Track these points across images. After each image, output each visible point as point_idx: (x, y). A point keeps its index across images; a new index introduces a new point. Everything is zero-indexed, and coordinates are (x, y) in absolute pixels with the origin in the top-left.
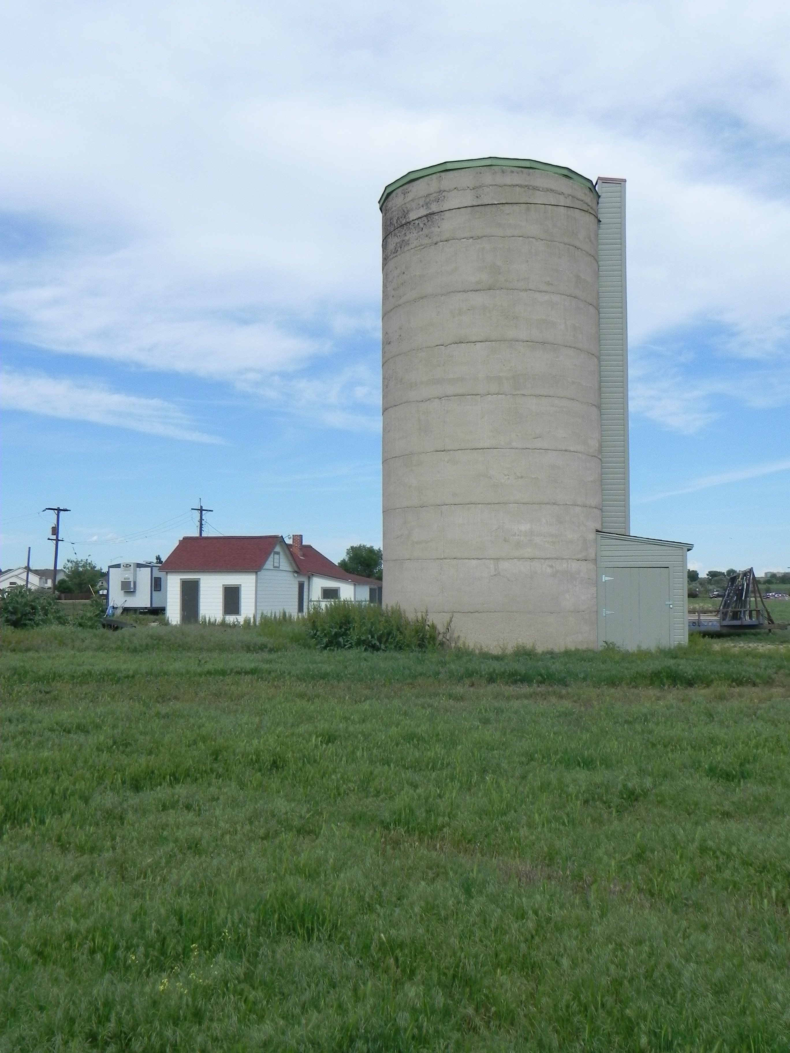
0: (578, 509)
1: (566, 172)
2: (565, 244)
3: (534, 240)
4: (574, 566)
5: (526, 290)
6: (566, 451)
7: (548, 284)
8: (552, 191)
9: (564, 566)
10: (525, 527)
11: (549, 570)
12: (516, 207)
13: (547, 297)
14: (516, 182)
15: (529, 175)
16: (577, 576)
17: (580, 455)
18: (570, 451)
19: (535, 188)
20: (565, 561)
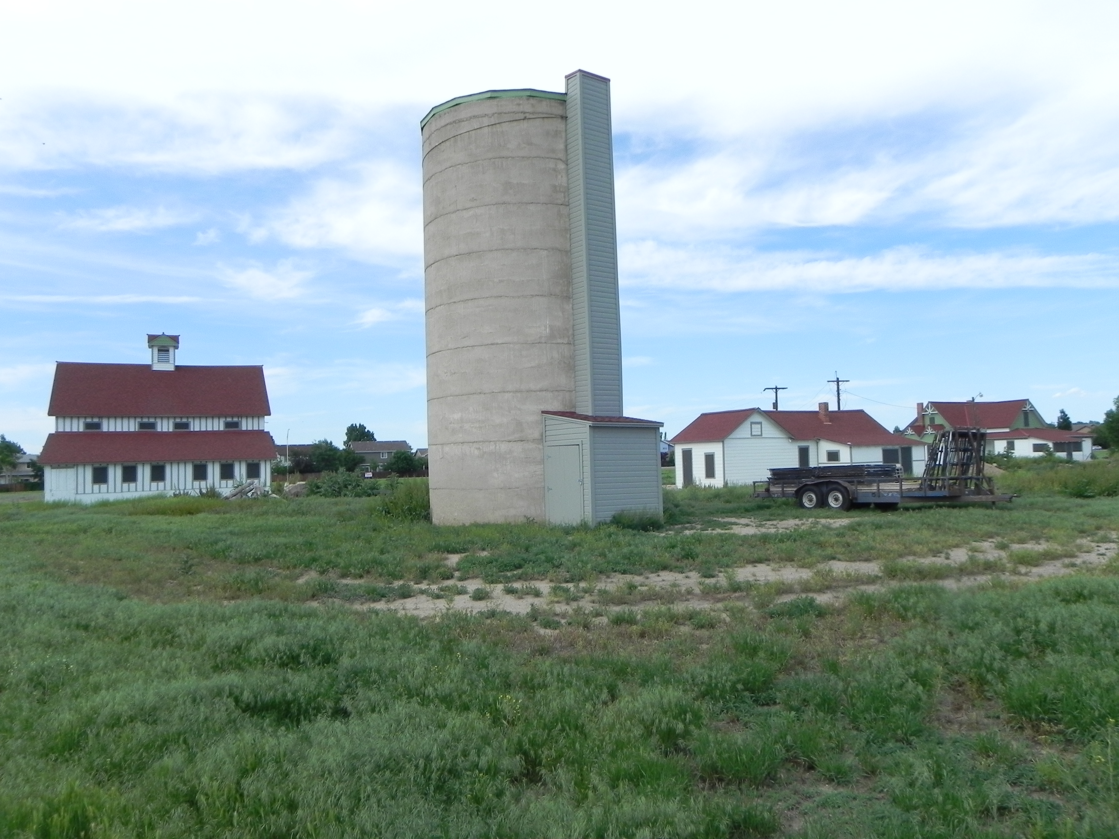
0: (507, 396)
1: (489, 95)
2: (490, 159)
3: (460, 166)
4: (504, 447)
5: (455, 212)
6: (492, 344)
7: (473, 200)
8: (475, 117)
9: (492, 447)
10: (457, 416)
11: (477, 452)
12: (448, 143)
13: (471, 212)
14: (447, 122)
15: (456, 111)
16: (508, 456)
17: (511, 346)
18: (497, 344)
19: (460, 121)
20: (492, 443)
